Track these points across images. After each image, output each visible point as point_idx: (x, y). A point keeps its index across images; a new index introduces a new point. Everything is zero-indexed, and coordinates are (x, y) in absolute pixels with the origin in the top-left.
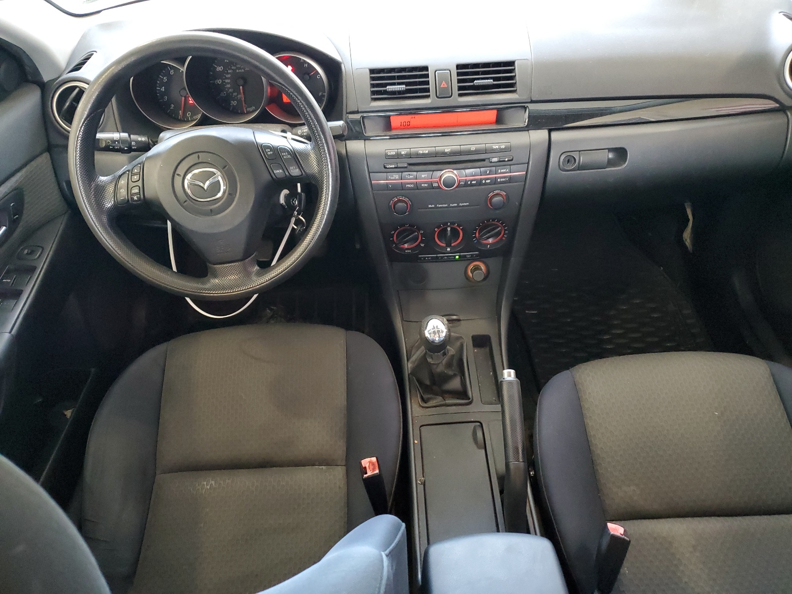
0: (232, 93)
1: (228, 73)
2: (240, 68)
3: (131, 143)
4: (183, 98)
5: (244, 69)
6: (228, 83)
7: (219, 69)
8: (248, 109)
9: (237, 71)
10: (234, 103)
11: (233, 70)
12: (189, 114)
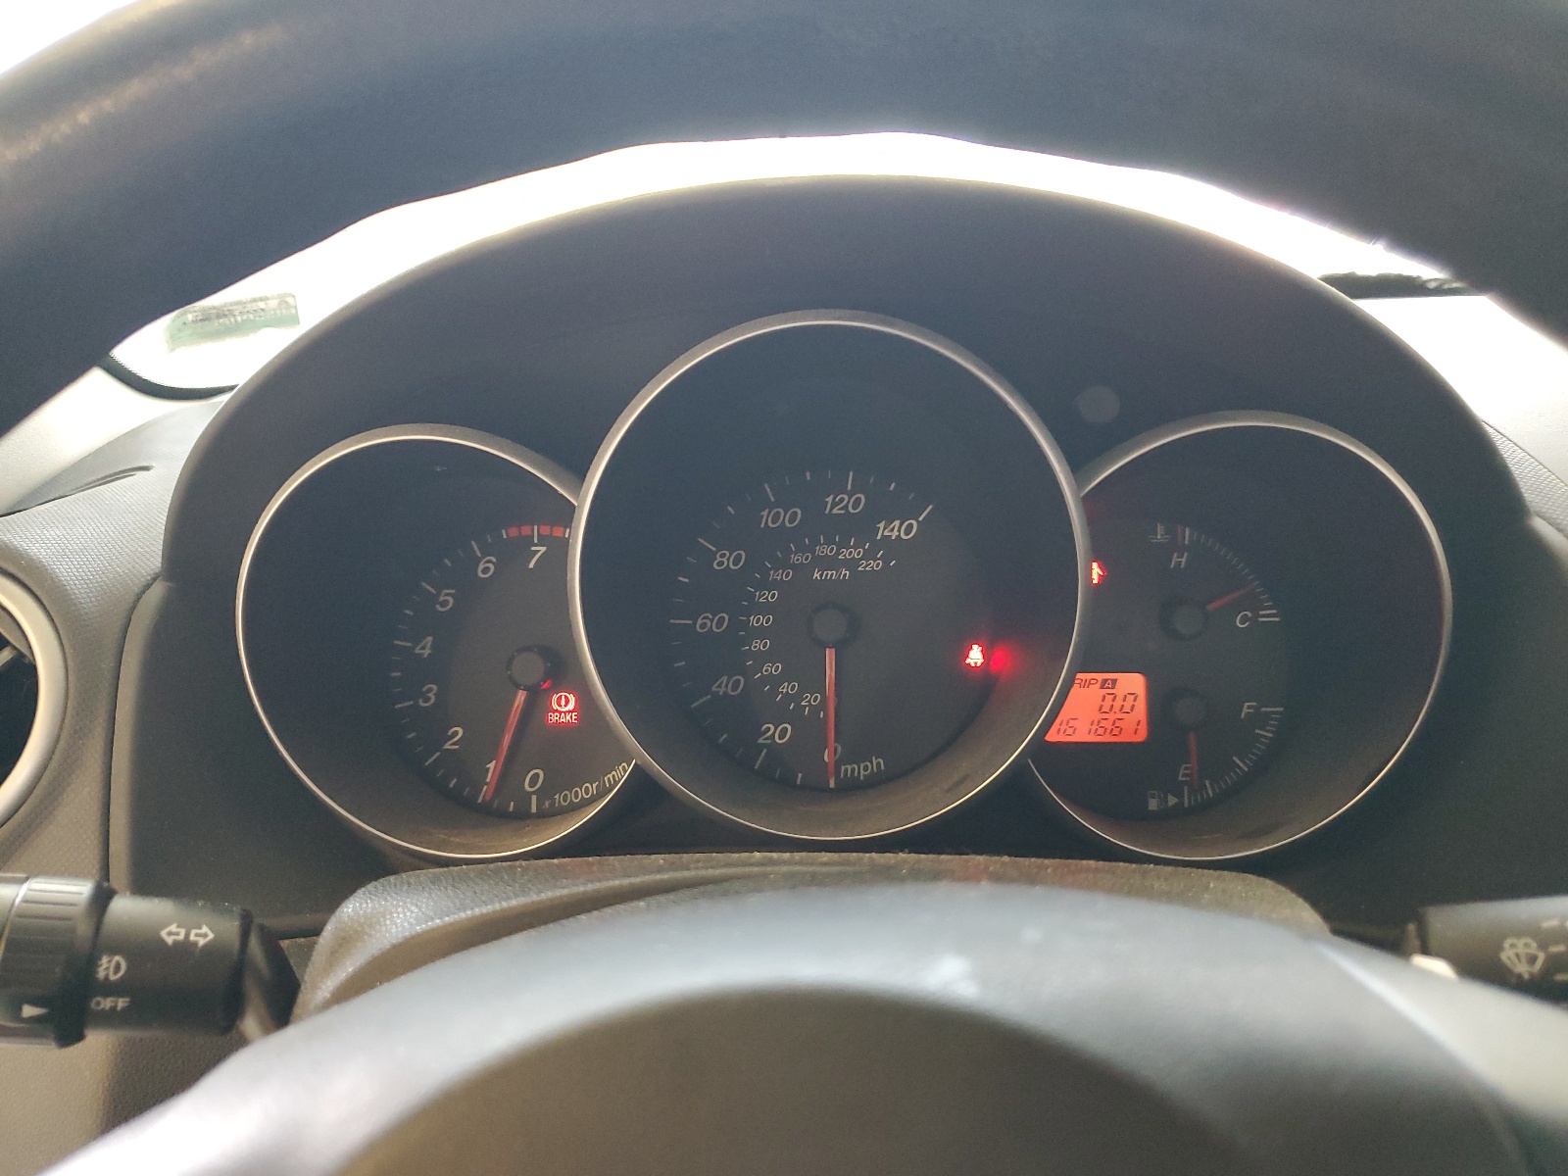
0: (776, 681)
1: (765, 585)
2: (832, 563)
3: (92, 962)
4: (521, 696)
5: (852, 564)
6: (761, 633)
7: (726, 560)
8: (847, 769)
9: (817, 575)
10: (777, 733)
11: (793, 567)
12: (533, 779)
